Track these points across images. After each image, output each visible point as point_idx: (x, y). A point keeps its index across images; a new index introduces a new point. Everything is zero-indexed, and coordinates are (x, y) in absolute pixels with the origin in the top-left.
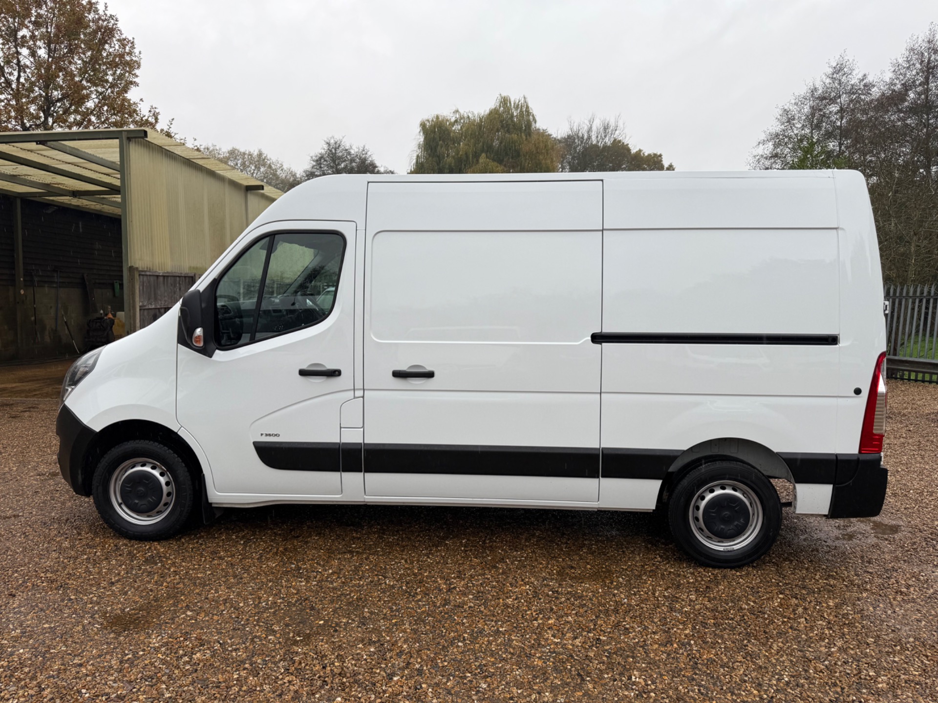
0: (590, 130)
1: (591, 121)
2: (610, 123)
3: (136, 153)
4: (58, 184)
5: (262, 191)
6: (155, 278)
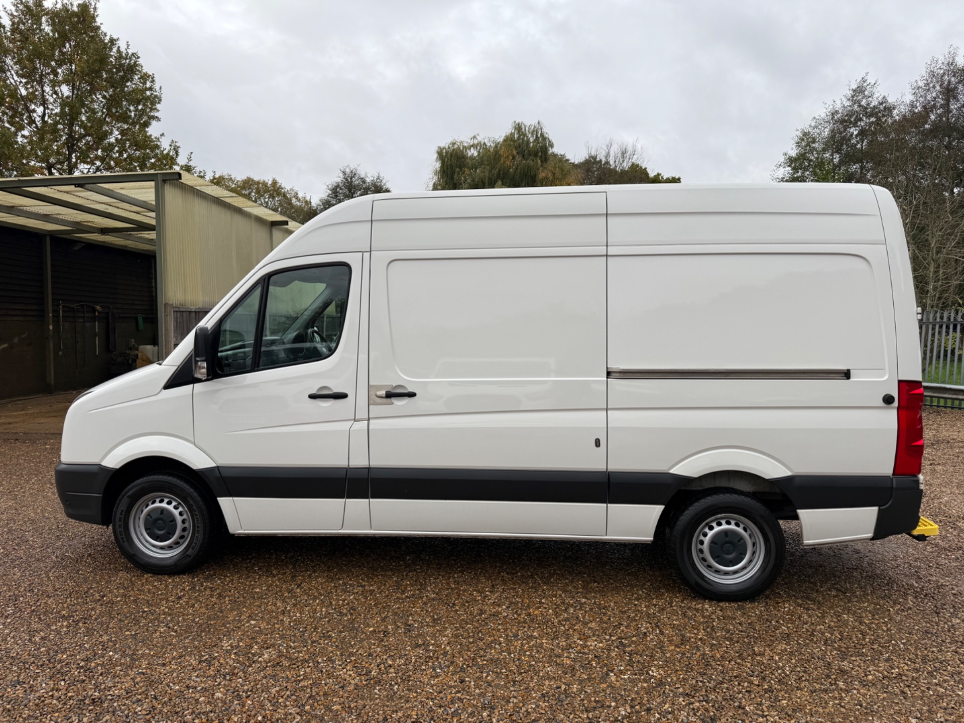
0: (608, 155)
1: (609, 146)
2: (628, 148)
3: (171, 194)
4: (88, 222)
5: (286, 227)
6: (188, 313)
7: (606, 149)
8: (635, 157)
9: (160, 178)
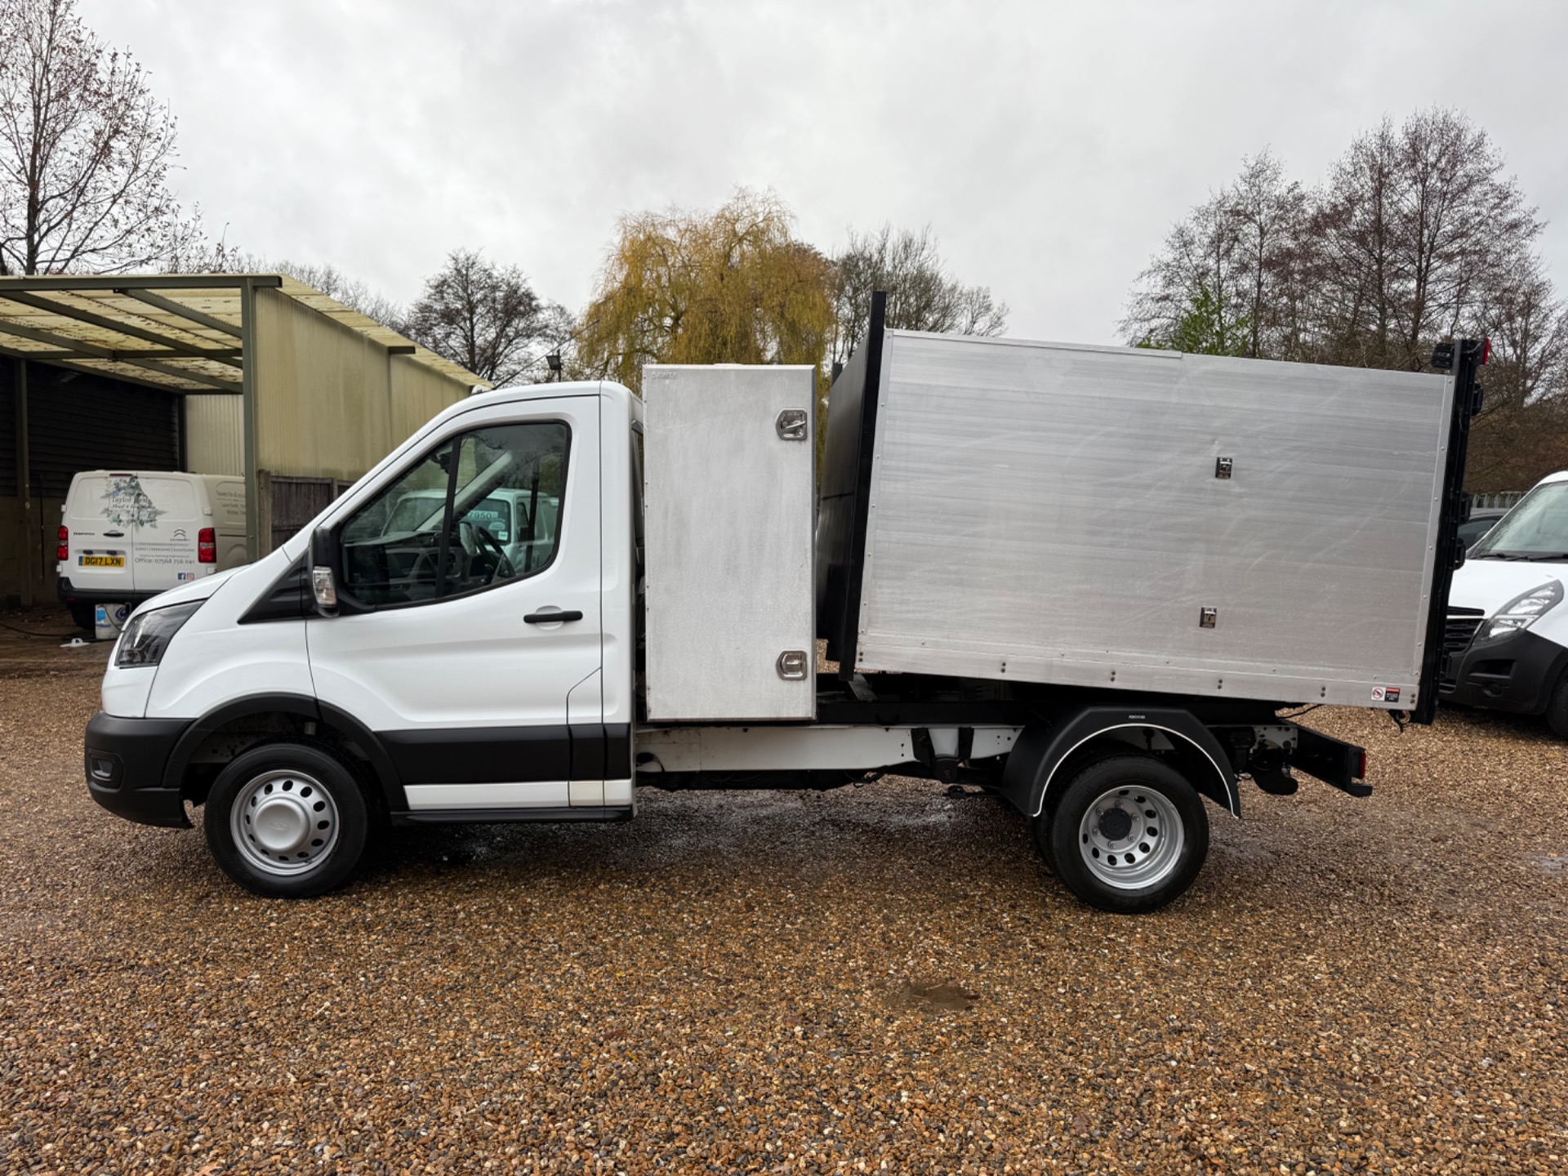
0: (882, 248)
1: (885, 233)
3: (264, 308)
5: (411, 355)
6: (288, 486)
7: (880, 238)
8: (925, 253)
9: (249, 283)
